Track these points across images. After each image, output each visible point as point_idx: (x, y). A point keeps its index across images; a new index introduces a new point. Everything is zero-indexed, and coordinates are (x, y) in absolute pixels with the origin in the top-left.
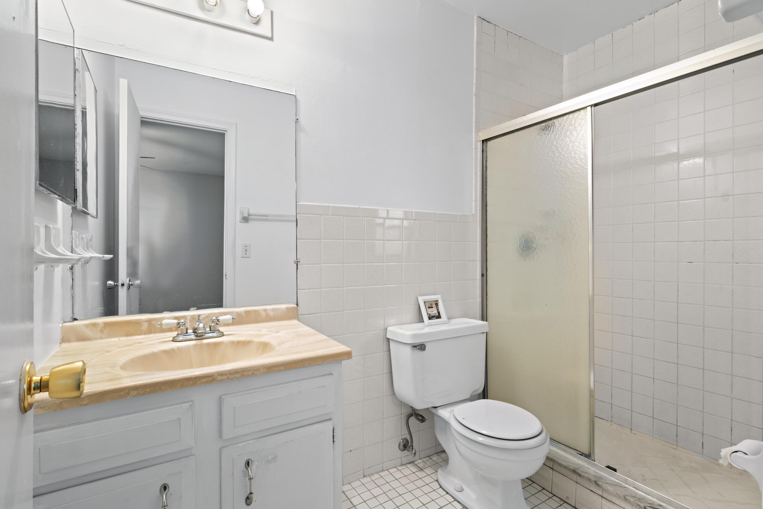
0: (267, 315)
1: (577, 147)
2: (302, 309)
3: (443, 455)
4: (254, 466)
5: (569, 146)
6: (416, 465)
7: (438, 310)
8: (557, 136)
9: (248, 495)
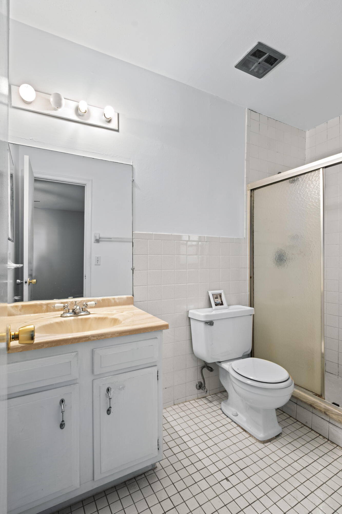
0: (115, 301)
1: (313, 194)
2: (136, 299)
3: (225, 393)
4: (112, 392)
5: (308, 194)
6: (207, 399)
7: (221, 300)
8: (300, 187)
9: (108, 408)
